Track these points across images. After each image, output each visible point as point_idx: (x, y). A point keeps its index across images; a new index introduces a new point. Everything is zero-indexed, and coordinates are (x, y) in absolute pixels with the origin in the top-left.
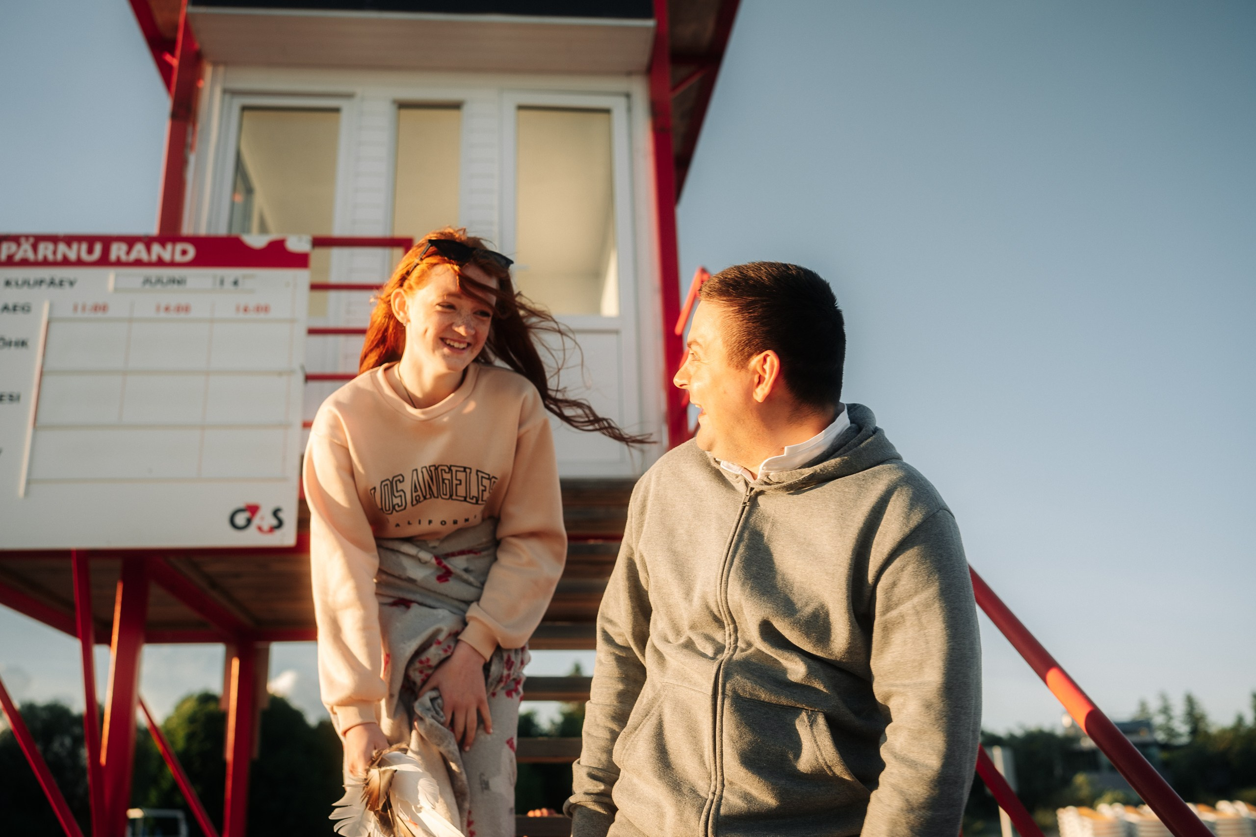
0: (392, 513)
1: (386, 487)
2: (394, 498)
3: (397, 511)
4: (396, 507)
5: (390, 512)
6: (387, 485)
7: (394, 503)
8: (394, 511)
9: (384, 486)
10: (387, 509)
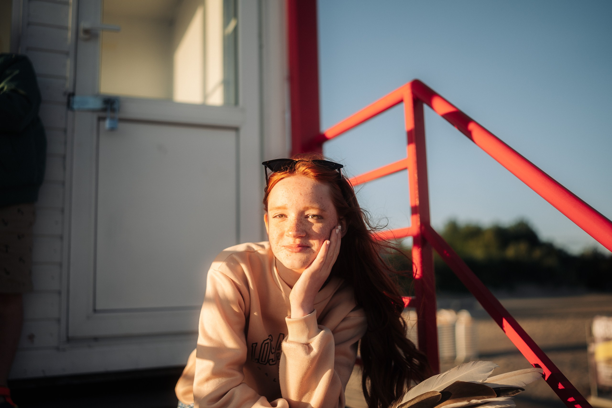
0: (266, 364)
1: (267, 345)
2: (271, 353)
3: (270, 365)
4: (271, 361)
5: (265, 363)
6: (268, 343)
7: (270, 358)
8: (268, 364)
9: (265, 344)
10: (263, 360)
